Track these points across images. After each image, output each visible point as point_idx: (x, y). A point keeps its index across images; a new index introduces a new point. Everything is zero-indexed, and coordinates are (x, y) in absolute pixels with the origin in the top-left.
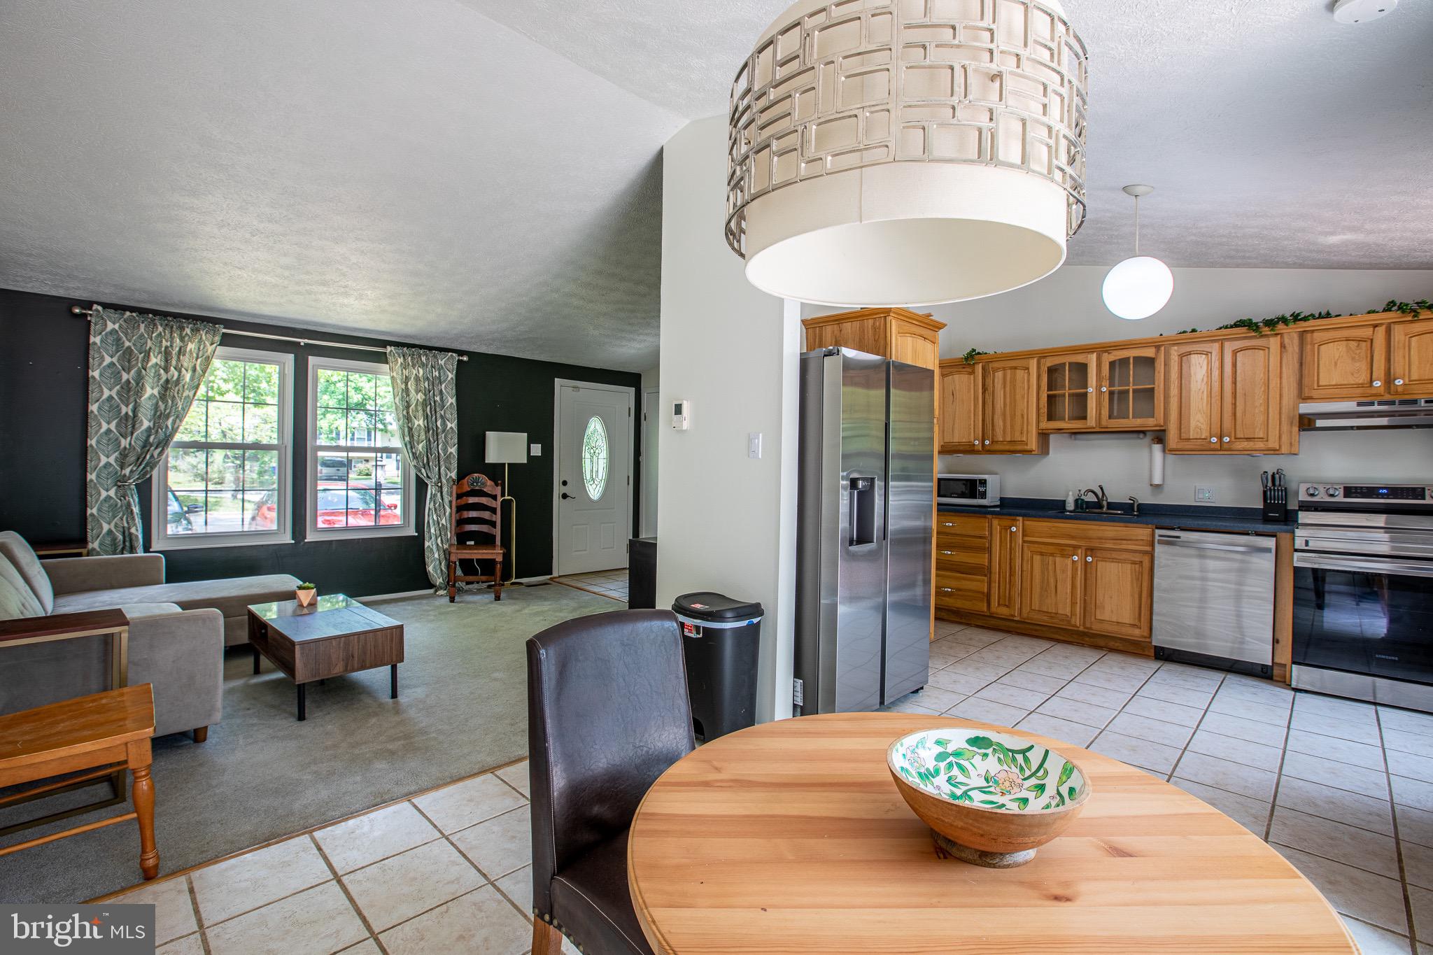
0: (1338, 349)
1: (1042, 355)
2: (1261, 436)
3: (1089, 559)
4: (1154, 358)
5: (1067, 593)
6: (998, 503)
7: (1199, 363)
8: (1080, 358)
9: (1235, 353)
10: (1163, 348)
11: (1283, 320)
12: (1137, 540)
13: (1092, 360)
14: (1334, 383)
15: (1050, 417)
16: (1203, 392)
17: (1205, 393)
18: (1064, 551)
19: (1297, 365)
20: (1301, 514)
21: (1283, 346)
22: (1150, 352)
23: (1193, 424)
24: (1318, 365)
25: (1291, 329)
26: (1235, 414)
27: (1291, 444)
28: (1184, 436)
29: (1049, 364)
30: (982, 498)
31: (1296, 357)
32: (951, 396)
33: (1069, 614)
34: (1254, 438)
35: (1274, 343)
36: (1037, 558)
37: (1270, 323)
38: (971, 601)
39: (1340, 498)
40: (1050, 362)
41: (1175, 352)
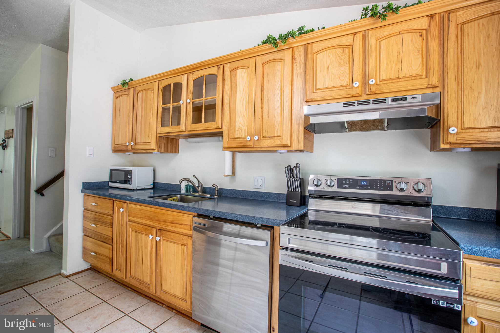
0: (329, 56)
1: (159, 78)
2: (279, 135)
3: (158, 238)
4: (216, 75)
5: (148, 265)
6: (152, 186)
7: (242, 76)
8: (177, 80)
9: (263, 64)
10: (222, 66)
11: (291, 34)
13: (183, 80)
14: (326, 86)
15: (162, 126)
16: (243, 100)
17: (245, 100)
19: (303, 73)
20: (311, 201)
21: (293, 58)
22: (213, 71)
23: (237, 125)
24: (316, 69)
25: (299, 42)
26: (262, 117)
27: (299, 141)
28: (232, 136)
29: (163, 85)
30: (130, 184)
31: (302, 66)
32: (119, 112)
33: (149, 283)
34: (274, 137)
35: (287, 55)
37: (284, 38)
38: (104, 263)
39: (335, 189)
40: (164, 83)
41: (228, 68)
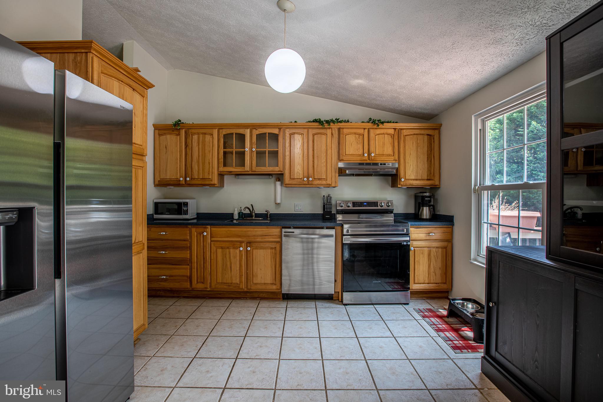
0: (352, 138)
1: (220, 127)
2: (324, 178)
3: (249, 249)
4: (278, 135)
5: (237, 270)
6: (196, 217)
7: (299, 139)
8: (241, 131)
9: (314, 135)
10: (282, 129)
11: (332, 121)
12: (273, 235)
13: (247, 132)
14: (351, 154)
15: (225, 165)
16: (300, 154)
17: (301, 154)
18: (235, 245)
19: (337, 144)
20: (338, 216)
21: (332, 134)
22: (276, 131)
23: (296, 170)
24: (345, 144)
25: (335, 126)
26: (314, 166)
27: (336, 182)
28: (292, 177)
29: (224, 133)
30: (185, 214)
31: (337, 139)
32: (165, 149)
33: (239, 283)
34: (322, 179)
35: (329, 132)
36: (219, 251)
37: (328, 122)
38: (179, 282)
39: (351, 207)
40: (225, 132)
41: (288, 132)
